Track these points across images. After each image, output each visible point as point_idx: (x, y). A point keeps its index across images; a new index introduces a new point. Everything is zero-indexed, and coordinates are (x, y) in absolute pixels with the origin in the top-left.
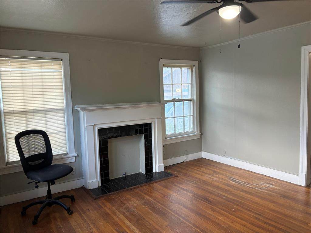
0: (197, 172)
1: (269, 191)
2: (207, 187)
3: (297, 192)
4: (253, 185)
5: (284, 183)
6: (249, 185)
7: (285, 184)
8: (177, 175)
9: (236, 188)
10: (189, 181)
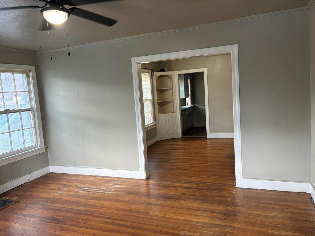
0: (44, 190)
1: (117, 191)
2: (55, 205)
3: (139, 186)
4: (102, 189)
5: (128, 180)
6: (99, 190)
7: (129, 182)
8: (18, 200)
9: (86, 197)
10: (33, 203)
